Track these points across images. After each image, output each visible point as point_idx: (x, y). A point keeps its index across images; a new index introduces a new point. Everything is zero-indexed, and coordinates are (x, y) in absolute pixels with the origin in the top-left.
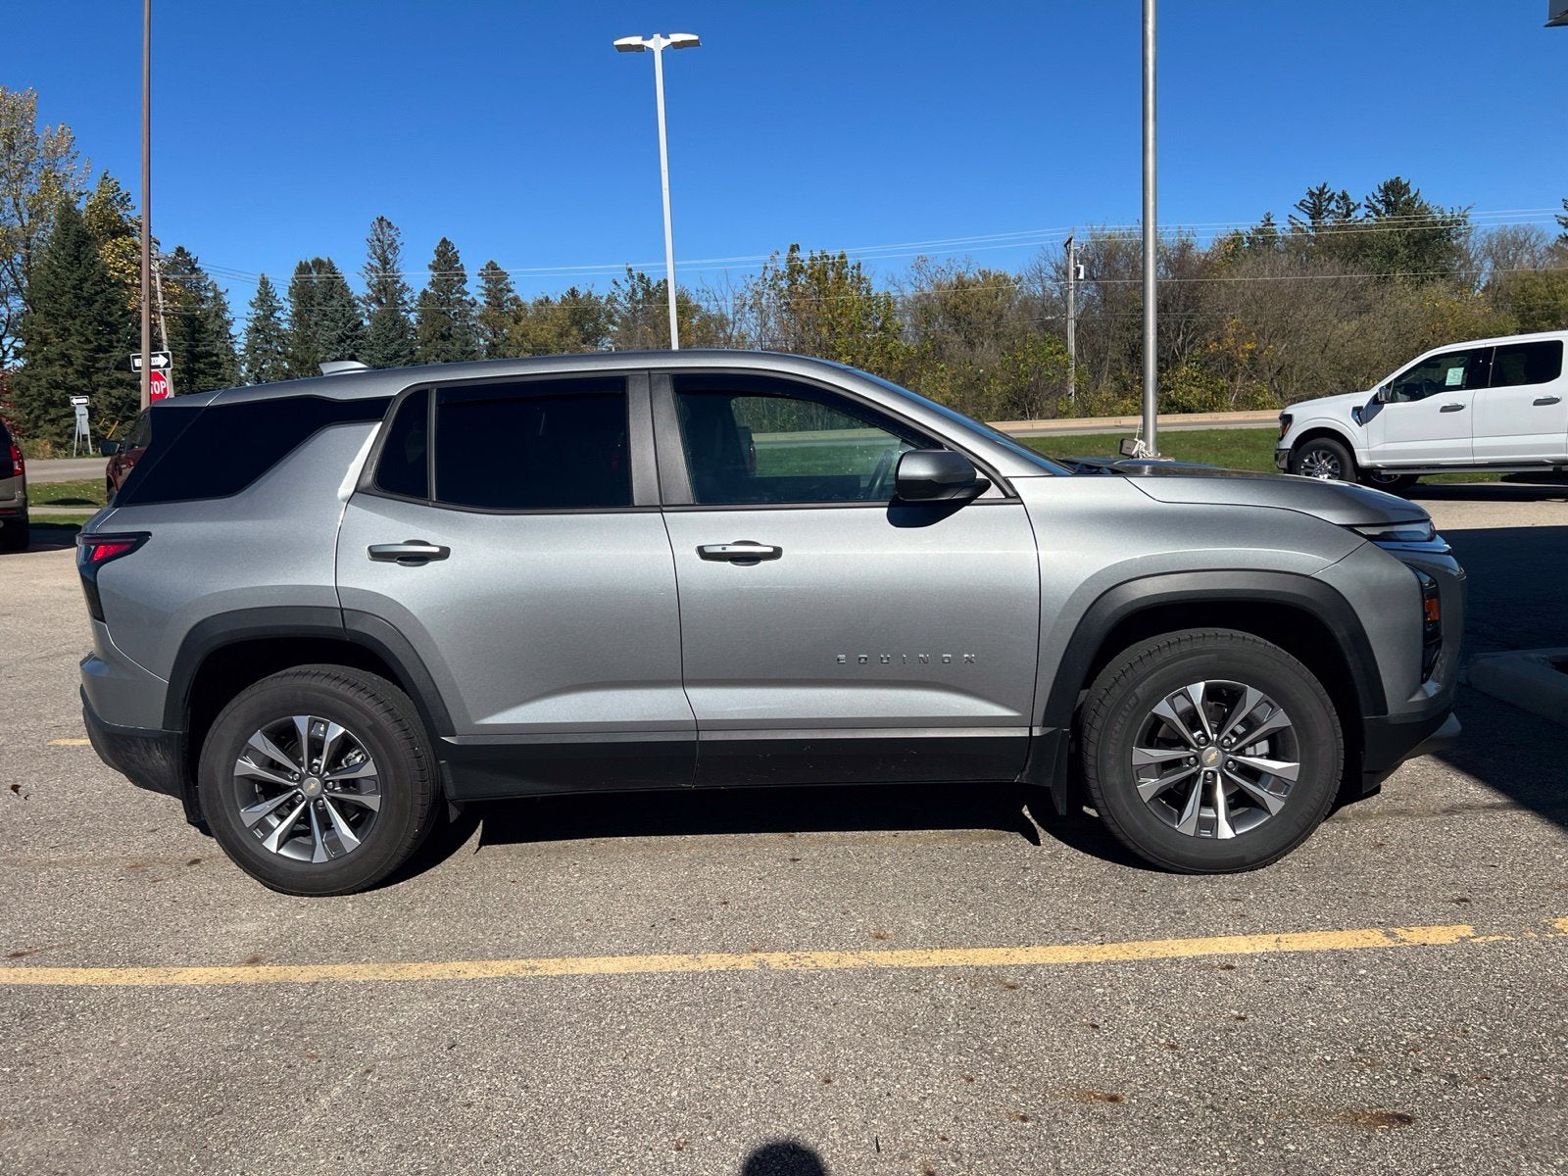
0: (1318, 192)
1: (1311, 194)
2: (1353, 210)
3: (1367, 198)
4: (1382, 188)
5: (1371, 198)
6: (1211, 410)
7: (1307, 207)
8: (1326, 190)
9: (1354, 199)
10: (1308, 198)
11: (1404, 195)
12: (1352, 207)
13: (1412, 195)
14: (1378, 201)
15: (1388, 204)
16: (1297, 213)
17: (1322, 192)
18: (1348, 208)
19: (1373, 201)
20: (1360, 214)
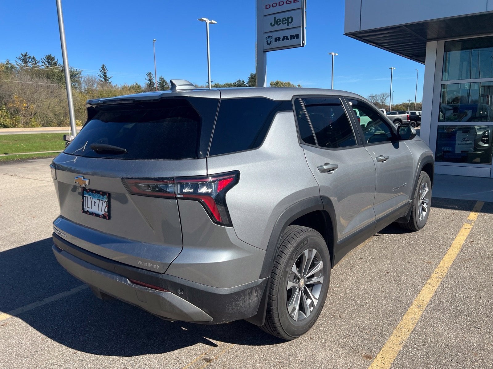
0: (24, 55)
1: (23, 55)
2: (37, 63)
3: (42, 59)
4: (46, 57)
5: (43, 59)
6: (15, 127)
7: (22, 60)
8: (27, 55)
9: (37, 59)
10: (21, 56)
11: (53, 60)
12: (37, 62)
13: (56, 61)
14: (45, 61)
15: (49, 62)
16: (17, 60)
17: (26, 55)
18: (36, 62)
19: (44, 61)
20: (40, 64)
